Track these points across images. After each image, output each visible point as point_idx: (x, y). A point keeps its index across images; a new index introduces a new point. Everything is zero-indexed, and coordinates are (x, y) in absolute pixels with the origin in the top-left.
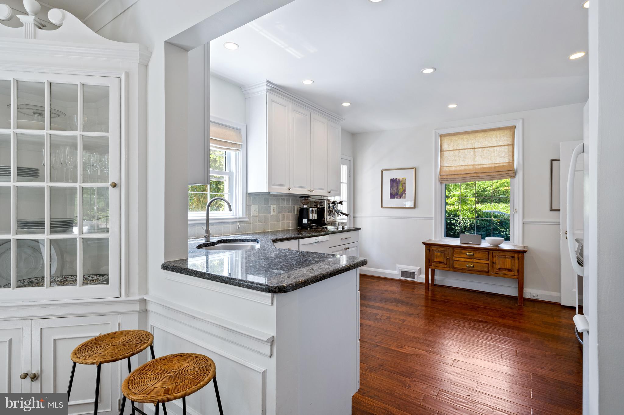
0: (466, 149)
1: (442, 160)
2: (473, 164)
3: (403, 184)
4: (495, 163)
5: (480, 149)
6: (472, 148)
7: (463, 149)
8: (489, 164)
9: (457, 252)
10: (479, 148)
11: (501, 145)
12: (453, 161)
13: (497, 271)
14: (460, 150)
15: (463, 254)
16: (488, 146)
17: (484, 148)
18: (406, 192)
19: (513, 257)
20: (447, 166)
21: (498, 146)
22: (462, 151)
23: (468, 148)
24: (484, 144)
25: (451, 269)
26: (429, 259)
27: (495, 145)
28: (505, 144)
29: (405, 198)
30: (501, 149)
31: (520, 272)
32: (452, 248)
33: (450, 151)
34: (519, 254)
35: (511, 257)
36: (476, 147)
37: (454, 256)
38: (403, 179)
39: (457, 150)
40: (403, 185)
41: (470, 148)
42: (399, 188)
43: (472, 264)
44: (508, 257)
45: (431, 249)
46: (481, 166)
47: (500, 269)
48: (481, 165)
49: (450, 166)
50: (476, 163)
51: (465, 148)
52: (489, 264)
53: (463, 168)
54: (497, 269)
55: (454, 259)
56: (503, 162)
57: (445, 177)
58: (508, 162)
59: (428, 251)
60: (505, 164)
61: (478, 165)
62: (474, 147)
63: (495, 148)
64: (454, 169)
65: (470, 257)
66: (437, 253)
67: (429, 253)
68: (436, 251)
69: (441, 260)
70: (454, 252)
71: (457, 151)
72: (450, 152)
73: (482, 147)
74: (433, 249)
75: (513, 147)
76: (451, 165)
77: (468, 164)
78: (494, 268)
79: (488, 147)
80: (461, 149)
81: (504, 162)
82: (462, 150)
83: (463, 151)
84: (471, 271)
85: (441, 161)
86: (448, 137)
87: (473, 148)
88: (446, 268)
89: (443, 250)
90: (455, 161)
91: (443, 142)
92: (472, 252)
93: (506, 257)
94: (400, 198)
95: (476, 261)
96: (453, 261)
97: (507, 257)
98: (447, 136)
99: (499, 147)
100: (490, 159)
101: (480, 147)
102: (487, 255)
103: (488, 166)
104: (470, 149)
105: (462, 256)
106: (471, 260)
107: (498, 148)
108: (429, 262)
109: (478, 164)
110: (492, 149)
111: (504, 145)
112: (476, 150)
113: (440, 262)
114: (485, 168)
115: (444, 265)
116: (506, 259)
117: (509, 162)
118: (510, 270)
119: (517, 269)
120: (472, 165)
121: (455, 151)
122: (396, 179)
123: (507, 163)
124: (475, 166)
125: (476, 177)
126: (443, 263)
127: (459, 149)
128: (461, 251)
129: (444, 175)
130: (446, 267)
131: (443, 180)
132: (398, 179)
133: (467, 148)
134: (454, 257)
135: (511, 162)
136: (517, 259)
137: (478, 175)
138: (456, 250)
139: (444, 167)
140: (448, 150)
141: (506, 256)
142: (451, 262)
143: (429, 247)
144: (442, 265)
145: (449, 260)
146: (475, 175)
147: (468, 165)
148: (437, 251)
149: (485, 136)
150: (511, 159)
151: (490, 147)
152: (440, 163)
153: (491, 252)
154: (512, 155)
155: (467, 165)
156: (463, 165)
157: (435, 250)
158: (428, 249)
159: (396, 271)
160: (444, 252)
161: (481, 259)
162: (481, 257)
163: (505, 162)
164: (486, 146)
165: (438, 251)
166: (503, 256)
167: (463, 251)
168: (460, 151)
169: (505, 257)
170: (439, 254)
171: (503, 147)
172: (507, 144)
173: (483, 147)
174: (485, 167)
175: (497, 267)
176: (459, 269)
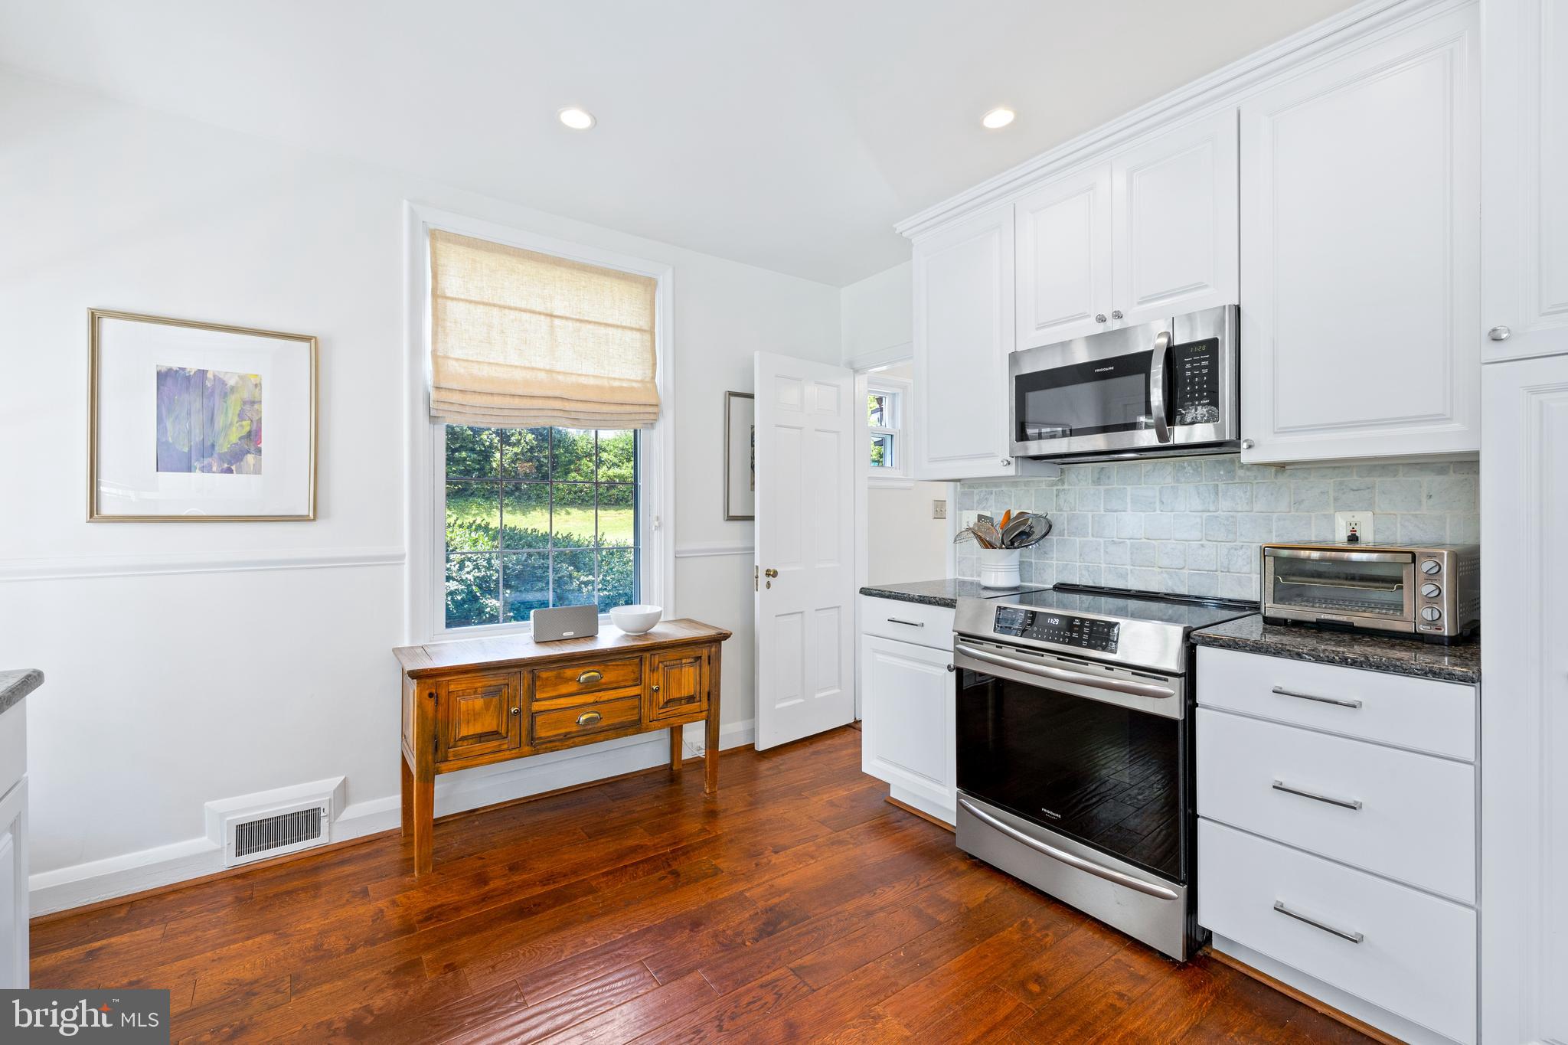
0: (525, 311)
1: (440, 329)
2: (548, 368)
3: (244, 403)
4: (610, 376)
5: (570, 323)
6: (547, 315)
7: (515, 309)
8: (594, 376)
9: (547, 679)
10: (567, 318)
11: (624, 324)
12: (481, 341)
13: (661, 711)
14: (505, 307)
15: (567, 680)
16: (590, 319)
17: (581, 321)
18: (263, 446)
19: (699, 658)
20: (461, 357)
21: (617, 327)
22: (513, 315)
23: (534, 308)
24: (579, 310)
25: (526, 749)
26: (435, 737)
27: (610, 321)
28: (634, 326)
29: (257, 470)
30: (623, 338)
31: (711, 696)
32: (530, 668)
33: (471, 302)
34: (711, 647)
35: (692, 660)
36: (555, 314)
37: (538, 696)
38: (243, 378)
39: (494, 305)
40: (247, 407)
41: (538, 310)
42: (220, 421)
43: (595, 708)
44: (688, 661)
45: (443, 693)
46: (574, 379)
47: (667, 703)
48: (574, 376)
49: (472, 361)
50: (559, 367)
51: (523, 305)
52: (642, 696)
53: (519, 375)
54: (661, 706)
55: (536, 706)
56: (628, 377)
57: (456, 398)
58: (639, 378)
59: (430, 704)
60: (635, 385)
61: (565, 373)
62: (549, 312)
63: (610, 331)
64: (486, 371)
65: (591, 687)
66: (470, 702)
67: (436, 711)
68: (464, 694)
69: (489, 723)
70: (538, 683)
71: (495, 311)
72: (472, 307)
73: (574, 317)
74: (452, 688)
75: (651, 338)
76: (474, 358)
77: (534, 365)
78: (654, 704)
79: (590, 322)
80: (510, 308)
81: (631, 378)
82: (512, 312)
83: (517, 314)
84: (591, 734)
85: (435, 334)
86: (461, 250)
87: (545, 311)
88: (508, 752)
89: (492, 683)
90: (490, 343)
91: (442, 261)
92: (596, 668)
93: (681, 664)
94: (229, 471)
95: (605, 696)
96: (533, 716)
97: (684, 661)
98: (460, 244)
99: (620, 331)
100: (599, 363)
101: (568, 315)
102: (636, 669)
103: (592, 382)
104: (540, 313)
105: (565, 689)
106: (589, 698)
107: (618, 332)
108: (436, 749)
109: (562, 370)
110: (602, 330)
111: (632, 329)
112: (557, 322)
113: (481, 737)
114: (584, 387)
115: (496, 743)
116: (683, 670)
117: (642, 381)
118: (691, 699)
119: (707, 690)
120: (549, 371)
121: (487, 308)
122: (203, 373)
123: (637, 381)
124: (554, 375)
125: (560, 414)
126: (494, 734)
127: (502, 303)
128: (561, 671)
129: (450, 390)
130: (505, 747)
131: (446, 407)
132: (210, 375)
133: (528, 308)
134: (537, 700)
135: (648, 382)
136: (707, 661)
137: (567, 406)
138: (544, 675)
139: (448, 358)
140: (462, 297)
141: (681, 659)
142: (525, 723)
143: (437, 685)
144: (492, 745)
145: (518, 717)
146: (558, 404)
147: (533, 369)
148: (469, 694)
149: (583, 283)
150: (649, 372)
151: (595, 323)
152: (435, 342)
153: (647, 655)
154: (651, 362)
155: (528, 368)
156: (516, 364)
157: (460, 693)
158: (431, 695)
159: (205, 838)
160: (496, 692)
161: (622, 684)
162: (621, 678)
163: (635, 379)
164: (586, 318)
165: (475, 693)
166: (675, 662)
167: (569, 673)
168: (507, 311)
169: (678, 662)
170: (479, 703)
171: (629, 333)
172: (638, 327)
173: (577, 317)
174: (585, 382)
175: (661, 699)
176: (550, 742)
